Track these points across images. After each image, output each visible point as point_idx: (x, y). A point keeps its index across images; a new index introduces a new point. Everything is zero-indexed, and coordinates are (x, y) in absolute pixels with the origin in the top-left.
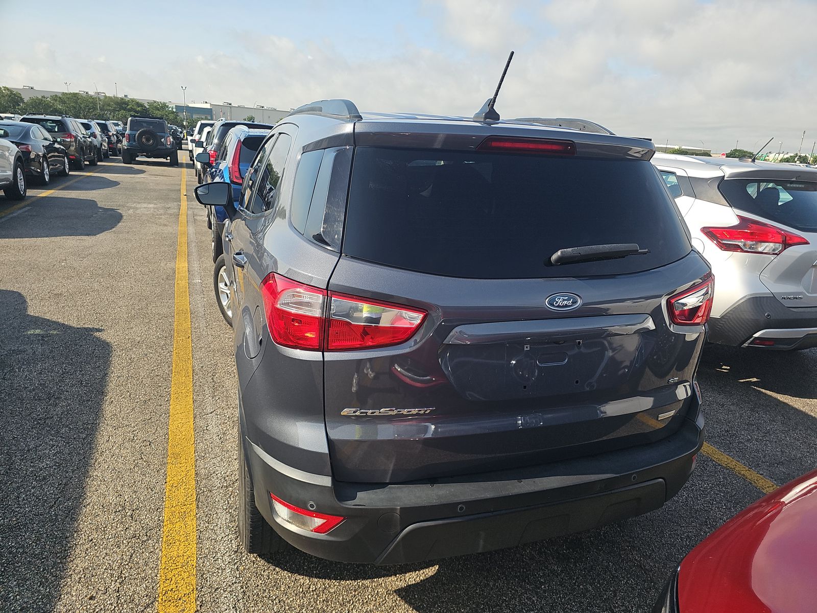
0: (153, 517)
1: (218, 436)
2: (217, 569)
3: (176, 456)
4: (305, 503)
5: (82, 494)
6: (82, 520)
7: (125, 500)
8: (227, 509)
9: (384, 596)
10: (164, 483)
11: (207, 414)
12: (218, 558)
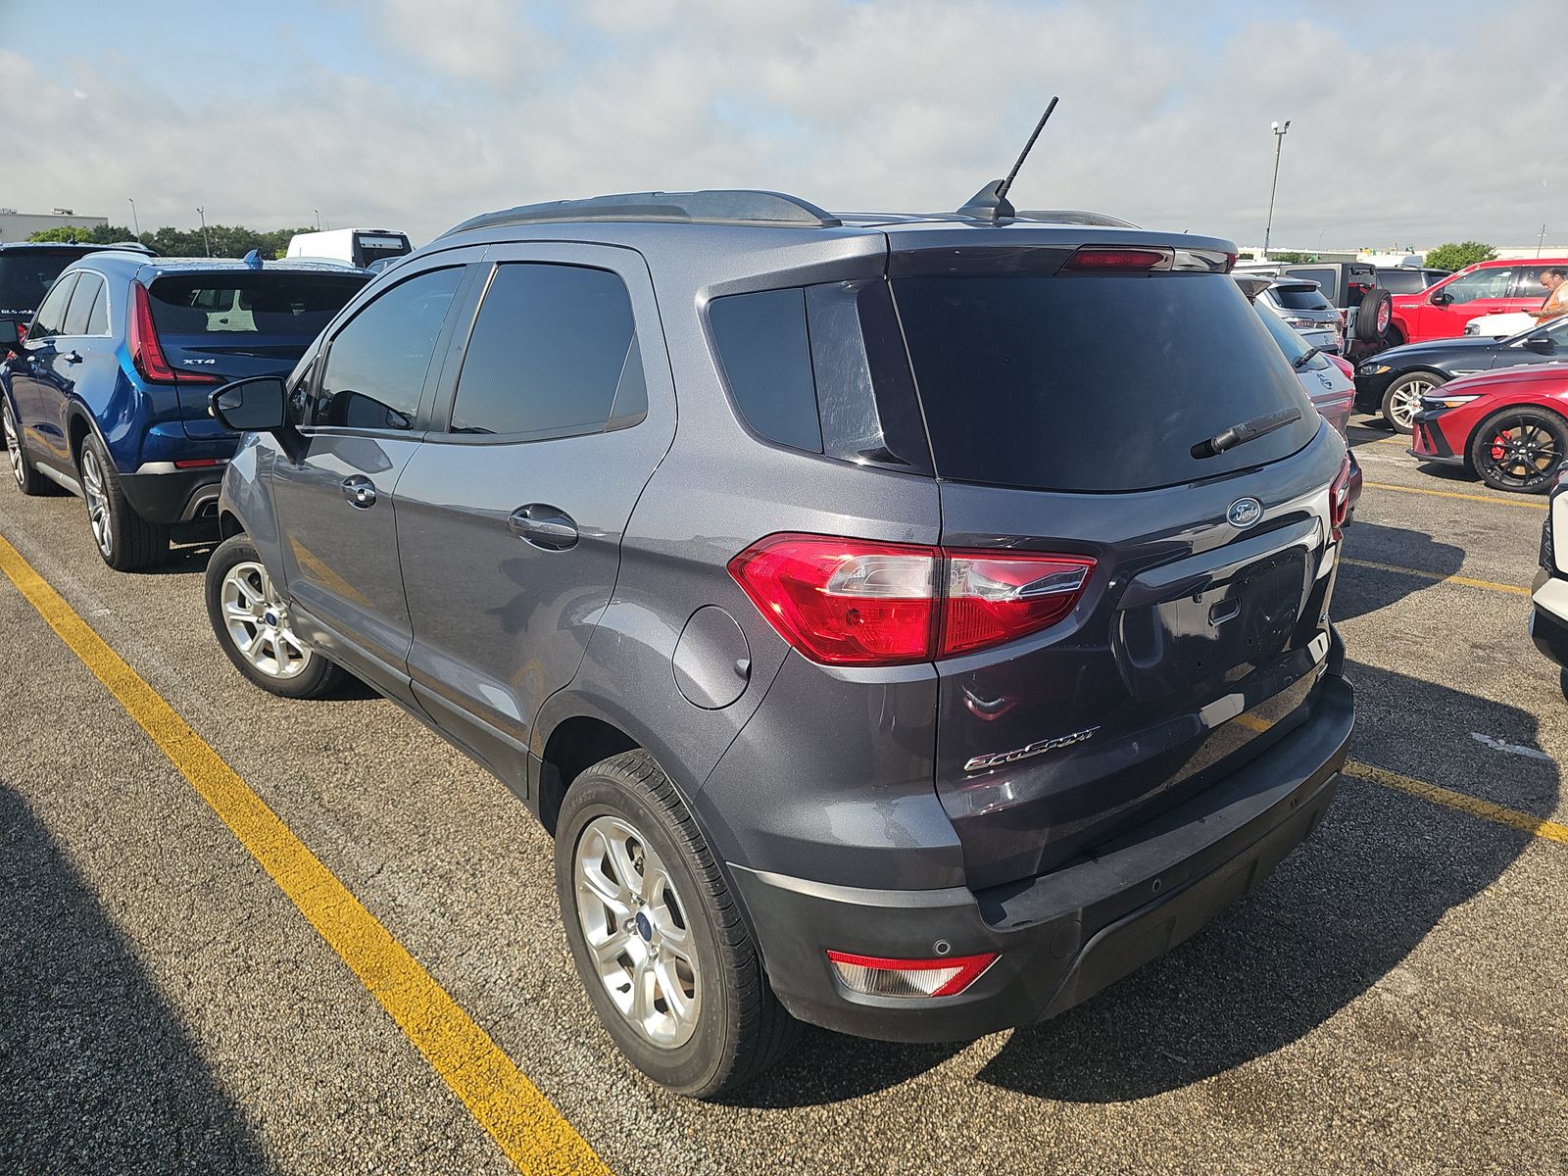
0: (432, 1100)
1: (433, 911)
2: (645, 1148)
3: (377, 972)
4: (929, 946)
5: (230, 1106)
6: (277, 1156)
7: (341, 1088)
8: (569, 1039)
9: (966, 1091)
10: (397, 1031)
11: (373, 876)
12: (630, 1130)
